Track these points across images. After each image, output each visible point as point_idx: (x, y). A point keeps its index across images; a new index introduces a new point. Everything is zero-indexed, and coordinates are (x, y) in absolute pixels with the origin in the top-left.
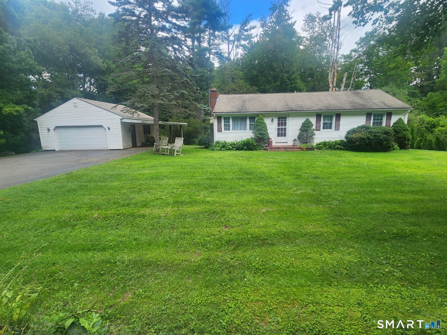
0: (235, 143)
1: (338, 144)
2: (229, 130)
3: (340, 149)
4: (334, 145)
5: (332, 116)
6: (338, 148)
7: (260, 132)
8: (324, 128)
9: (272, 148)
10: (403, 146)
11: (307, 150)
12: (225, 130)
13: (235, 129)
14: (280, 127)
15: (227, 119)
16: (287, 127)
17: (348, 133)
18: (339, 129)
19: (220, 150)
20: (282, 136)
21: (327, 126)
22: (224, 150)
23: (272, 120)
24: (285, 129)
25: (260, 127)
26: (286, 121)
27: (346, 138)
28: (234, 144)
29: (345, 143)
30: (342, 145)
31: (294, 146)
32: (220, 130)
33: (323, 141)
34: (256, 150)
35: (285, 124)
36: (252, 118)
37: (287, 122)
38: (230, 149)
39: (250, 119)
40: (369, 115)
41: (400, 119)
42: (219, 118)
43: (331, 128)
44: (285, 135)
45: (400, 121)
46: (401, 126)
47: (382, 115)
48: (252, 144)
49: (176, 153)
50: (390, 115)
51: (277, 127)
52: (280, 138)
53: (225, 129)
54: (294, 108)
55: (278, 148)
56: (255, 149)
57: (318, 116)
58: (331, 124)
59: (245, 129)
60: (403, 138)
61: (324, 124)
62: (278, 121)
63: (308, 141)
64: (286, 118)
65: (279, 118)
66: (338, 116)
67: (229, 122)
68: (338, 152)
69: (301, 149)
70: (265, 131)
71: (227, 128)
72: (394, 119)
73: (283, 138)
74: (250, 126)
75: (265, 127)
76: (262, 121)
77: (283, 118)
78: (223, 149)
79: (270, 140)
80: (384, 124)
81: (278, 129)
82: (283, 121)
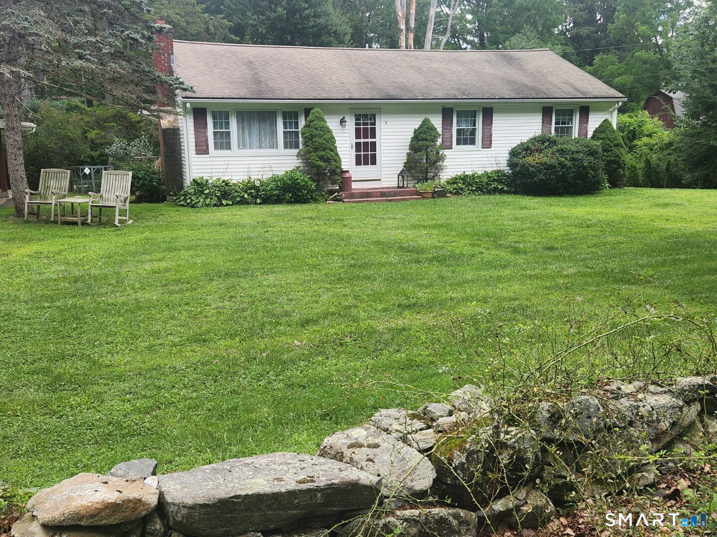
0: (257, 184)
1: (494, 180)
2: (228, 147)
3: (502, 192)
4: (487, 184)
5: (474, 114)
6: (495, 191)
7: (322, 153)
8: (458, 143)
9: (352, 196)
10: (616, 183)
11: (433, 197)
12: (216, 148)
13: (244, 146)
14: (362, 140)
15: (222, 117)
16: (377, 140)
17: (514, 153)
18: (491, 143)
19: (215, 205)
20: (366, 163)
21: (466, 138)
22: (227, 205)
23: (342, 121)
24: (374, 144)
25: (320, 140)
26: (374, 124)
27: (511, 165)
28: (254, 187)
29: (508, 177)
30: (503, 183)
31: (403, 187)
32: (202, 149)
33: (459, 174)
34: (315, 200)
35: (373, 131)
36: (290, 116)
37: (377, 126)
38: (243, 202)
39: (284, 118)
40: (547, 112)
41: (606, 121)
42: (199, 114)
43: (473, 142)
44: (374, 162)
45: (606, 124)
46: (610, 136)
47: (571, 113)
48: (305, 187)
49: (117, 218)
50: (585, 111)
51: (354, 141)
52: (363, 168)
53: (215, 143)
54: (392, 92)
55: (366, 195)
56: (312, 198)
57: (447, 113)
58: (473, 132)
59: (274, 145)
60: (614, 162)
61: (459, 132)
62: (356, 124)
63: (431, 175)
64: (374, 116)
65: (357, 118)
66: (488, 113)
67: (227, 125)
68: (498, 197)
69: (422, 195)
70: (332, 150)
71: (223, 142)
72: (595, 122)
73: (370, 167)
74: (285, 138)
75: (332, 140)
76: (321, 124)
77: (366, 116)
78: (224, 202)
79: (347, 175)
80: (575, 134)
81: (358, 145)
82: (367, 124)
